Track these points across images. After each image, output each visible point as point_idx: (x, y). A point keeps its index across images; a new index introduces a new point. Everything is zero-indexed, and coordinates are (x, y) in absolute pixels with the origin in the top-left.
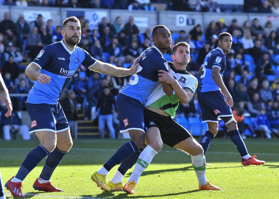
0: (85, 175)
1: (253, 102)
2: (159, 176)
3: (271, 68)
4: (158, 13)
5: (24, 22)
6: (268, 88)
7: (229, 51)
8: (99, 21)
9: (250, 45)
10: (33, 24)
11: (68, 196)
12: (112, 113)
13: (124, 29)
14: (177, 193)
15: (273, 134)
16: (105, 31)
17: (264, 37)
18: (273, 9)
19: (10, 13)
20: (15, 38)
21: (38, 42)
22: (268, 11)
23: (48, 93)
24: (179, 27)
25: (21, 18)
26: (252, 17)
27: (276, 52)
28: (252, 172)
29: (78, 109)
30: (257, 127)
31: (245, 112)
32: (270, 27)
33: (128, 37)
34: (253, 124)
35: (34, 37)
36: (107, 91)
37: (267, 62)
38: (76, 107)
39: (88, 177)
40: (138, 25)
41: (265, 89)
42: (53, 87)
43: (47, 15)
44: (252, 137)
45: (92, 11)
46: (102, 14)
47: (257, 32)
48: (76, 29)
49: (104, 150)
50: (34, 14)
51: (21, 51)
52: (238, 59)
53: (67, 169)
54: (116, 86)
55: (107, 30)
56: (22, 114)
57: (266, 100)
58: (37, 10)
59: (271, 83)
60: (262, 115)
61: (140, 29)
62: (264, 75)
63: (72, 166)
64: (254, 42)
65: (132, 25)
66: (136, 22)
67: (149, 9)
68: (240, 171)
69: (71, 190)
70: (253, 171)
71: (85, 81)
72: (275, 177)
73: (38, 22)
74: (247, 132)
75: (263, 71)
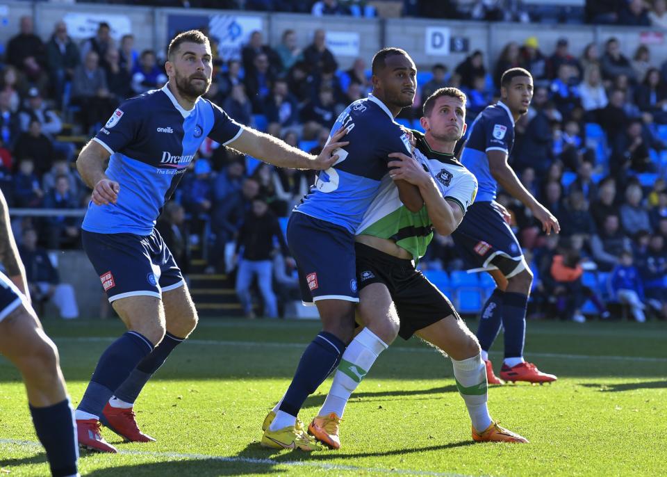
0: (206, 402)
1: (604, 236)
2: (380, 407)
3: (646, 155)
4: (383, 24)
5: (66, 41)
6: (641, 204)
7: (525, 111)
8: (243, 39)
9: (597, 101)
10: (88, 46)
11: (167, 453)
12: (271, 259)
13: (302, 58)
14: (421, 447)
15: (650, 312)
16: (257, 64)
17: (632, 82)
18: (652, 16)
19: (33, 18)
20: (44, 78)
21: (98, 87)
22: (641, 21)
23: (133, 208)
24: (430, 57)
25: (60, 30)
26: (604, 35)
27: (661, 119)
28: (598, 401)
29: (190, 247)
30: (612, 296)
31: (586, 258)
32: (647, 60)
33: (310, 79)
34: (603, 287)
35: (90, 75)
36: (261, 208)
37: (639, 141)
38: (186, 242)
39: (212, 407)
40: (336, 51)
41: (632, 206)
42: (146, 195)
43: (121, 24)
44: (601, 318)
45: (228, 17)
46: (250, 24)
47: (615, 70)
48: (201, 59)
49: (252, 344)
50: (90, 21)
51: (58, 108)
52: (569, 133)
53: (164, 388)
54: (282, 195)
55: (261, 62)
56: (60, 258)
57: (634, 230)
58: (97, 12)
59: (646, 191)
60: (624, 267)
61: (339, 61)
62: (630, 173)
63: (176, 381)
64: (609, 93)
65: (321, 49)
66: (331, 43)
67: (363, 13)
68: (570, 399)
69: (174, 438)
70: (602, 398)
71: (207, 181)
72: (653, 412)
73: (98, 40)
74: (588, 307)
75: (628, 164)
